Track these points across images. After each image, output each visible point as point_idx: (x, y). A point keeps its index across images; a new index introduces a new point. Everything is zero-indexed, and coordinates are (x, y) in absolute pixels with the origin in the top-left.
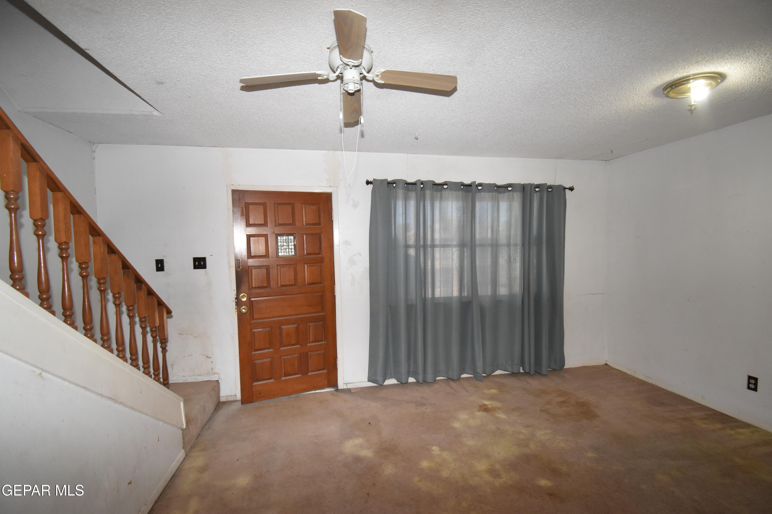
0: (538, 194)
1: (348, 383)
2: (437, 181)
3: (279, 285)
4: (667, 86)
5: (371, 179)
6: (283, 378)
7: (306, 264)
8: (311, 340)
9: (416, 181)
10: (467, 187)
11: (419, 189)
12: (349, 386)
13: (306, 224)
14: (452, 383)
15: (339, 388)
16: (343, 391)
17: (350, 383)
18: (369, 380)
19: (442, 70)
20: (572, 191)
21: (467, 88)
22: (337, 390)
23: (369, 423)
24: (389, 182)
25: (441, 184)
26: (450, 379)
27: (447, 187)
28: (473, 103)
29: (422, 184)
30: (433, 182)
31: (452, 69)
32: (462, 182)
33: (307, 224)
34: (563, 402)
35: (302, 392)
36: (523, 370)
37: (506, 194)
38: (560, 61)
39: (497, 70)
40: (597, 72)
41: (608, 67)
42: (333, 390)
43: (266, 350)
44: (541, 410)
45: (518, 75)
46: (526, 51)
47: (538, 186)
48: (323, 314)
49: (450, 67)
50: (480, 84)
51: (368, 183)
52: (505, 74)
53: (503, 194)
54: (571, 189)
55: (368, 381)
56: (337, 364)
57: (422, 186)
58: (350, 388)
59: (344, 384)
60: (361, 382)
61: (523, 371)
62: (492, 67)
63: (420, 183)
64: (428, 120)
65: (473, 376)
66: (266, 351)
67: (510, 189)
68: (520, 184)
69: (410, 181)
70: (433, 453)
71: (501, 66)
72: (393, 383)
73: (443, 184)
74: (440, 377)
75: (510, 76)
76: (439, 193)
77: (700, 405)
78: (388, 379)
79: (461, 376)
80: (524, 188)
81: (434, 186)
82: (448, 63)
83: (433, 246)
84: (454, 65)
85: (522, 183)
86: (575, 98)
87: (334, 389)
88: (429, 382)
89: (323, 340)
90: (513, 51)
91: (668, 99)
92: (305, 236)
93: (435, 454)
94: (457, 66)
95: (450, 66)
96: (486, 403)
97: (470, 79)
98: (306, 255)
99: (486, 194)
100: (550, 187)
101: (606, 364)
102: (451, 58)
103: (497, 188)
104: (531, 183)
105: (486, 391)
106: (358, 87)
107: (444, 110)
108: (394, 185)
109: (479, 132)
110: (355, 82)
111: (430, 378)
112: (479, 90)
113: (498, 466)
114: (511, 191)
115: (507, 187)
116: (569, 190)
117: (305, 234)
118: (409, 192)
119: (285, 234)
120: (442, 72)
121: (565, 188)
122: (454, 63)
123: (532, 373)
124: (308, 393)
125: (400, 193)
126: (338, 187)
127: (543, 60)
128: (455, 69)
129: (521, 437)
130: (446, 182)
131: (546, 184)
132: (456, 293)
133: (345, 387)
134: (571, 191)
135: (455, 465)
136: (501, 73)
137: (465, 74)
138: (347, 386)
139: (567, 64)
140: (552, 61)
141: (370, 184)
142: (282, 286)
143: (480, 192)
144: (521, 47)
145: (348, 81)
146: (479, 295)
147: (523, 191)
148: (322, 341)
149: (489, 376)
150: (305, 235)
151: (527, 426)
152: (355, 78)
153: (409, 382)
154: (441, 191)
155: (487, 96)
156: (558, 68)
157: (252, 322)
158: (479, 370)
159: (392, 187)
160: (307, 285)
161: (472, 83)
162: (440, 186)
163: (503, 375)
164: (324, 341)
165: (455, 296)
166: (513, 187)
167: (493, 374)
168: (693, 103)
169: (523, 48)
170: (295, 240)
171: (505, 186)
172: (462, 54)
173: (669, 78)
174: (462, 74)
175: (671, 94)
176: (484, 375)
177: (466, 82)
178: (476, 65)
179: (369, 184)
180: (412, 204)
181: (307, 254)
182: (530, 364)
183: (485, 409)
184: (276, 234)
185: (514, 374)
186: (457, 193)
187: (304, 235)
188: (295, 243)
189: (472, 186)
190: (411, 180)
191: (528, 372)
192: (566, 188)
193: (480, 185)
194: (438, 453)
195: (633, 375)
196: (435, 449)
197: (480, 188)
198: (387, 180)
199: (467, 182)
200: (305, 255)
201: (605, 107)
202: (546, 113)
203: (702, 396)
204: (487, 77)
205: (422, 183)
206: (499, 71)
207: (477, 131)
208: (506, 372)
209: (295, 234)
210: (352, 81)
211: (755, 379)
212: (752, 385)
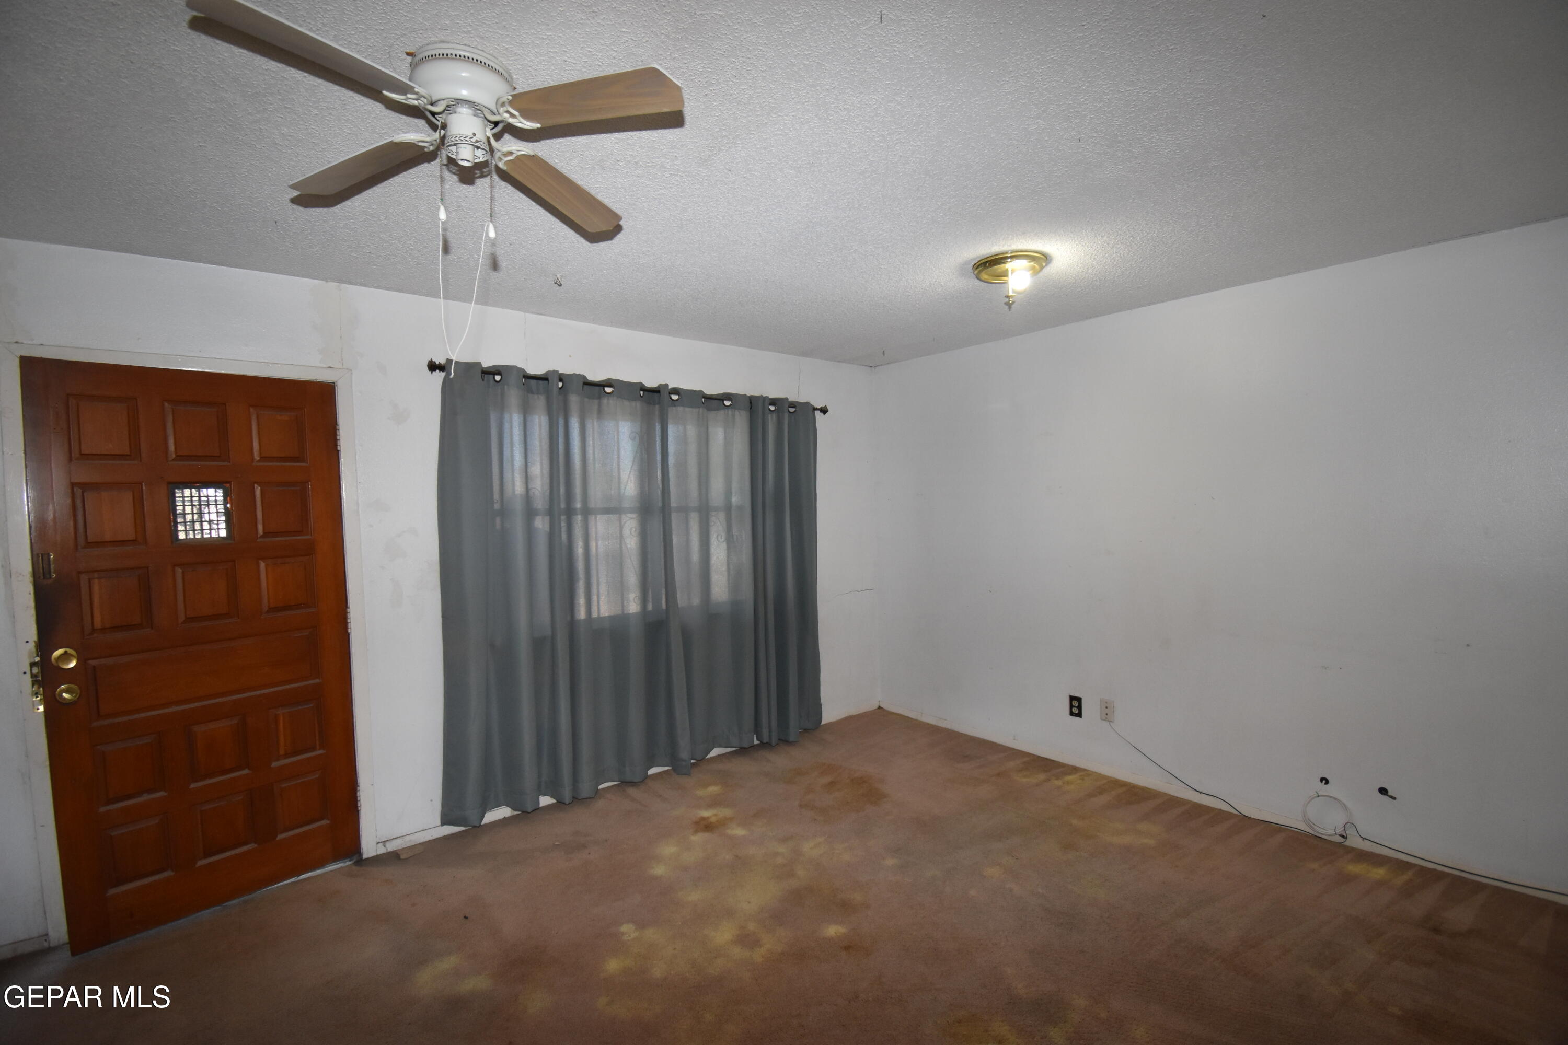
0: (774, 415)
1: (388, 840)
2: (591, 377)
3: (182, 618)
4: (980, 261)
5: (440, 360)
6: (201, 863)
7: (263, 559)
8: (282, 752)
9: (548, 373)
10: (651, 394)
11: (555, 391)
12: (391, 847)
13: (261, 457)
14: (631, 791)
15: (365, 856)
16: (377, 860)
17: (394, 837)
18: (445, 821)
19: (648, 161)
20: (826, 415)
21: (686, 205)
22: (361, 862)
23: (466, 918)
24: (484, 370)
25: (598, 383)
26: (626, 783)
27: (613, 392)
28: (689, 235)
29: (561, 380)
30: (584, 377)
31: (669, 164)
32: (641, 383)
33: (263, 459)
34: (832, 784)
35: (260, 888)
36: (758, 740)
37: (721, 413)
38: (849, 193)
39: (748, 185)
40: (896, 222)
41: (913, 218)
42: (348, 863)
43: (145, 795)
44: (801, 806)
45: (780, 200)
46: (804, 163)
47: (773, 402)
48: (317, 681)
49: (666, 158)
50: (712, 203)
51: (433, 367)
52: (759, 194)
53: (716, 412)
54: (824, 411)
55: (443, 824)
56: (359, 798)
57: (560, 385)
58: (395, 849)
59: (378, 843)
60: (423, 830)
61: (759, 742)
62: (741, 177)
63: (556, 378)
64: (591, 249)
65: (671, 768)
66: (146, 797)
67: (727, 403)
68: (745, 395)
69: (532, 370)
70: (625, 938)
71: (756, 179)
72: (501, 817)
73: (604, 383)
74: (605, 782)
75: (766, 199)
76: (596, 401)
77: (1014, 749)
78: (490, 810)
79: (647, 773)
80: (751, 403)
81: (585, 386)
82: (665, 150)
83: (587, 512)
84: (676, 156)
85: (748, 394)
86: (854, 258)
87: (350, 861)
88: (584, 797)
89: (318, 747)
90: (784, 157)
91: (978, 281)
92: (259, 488)
93: (628, 940)
94: (681, 160)
95: (666, 156)
96: (706, 814)
97: (697, 190)
98: (262, 537)
99: (687, 409)
100: (793, 405)
101: (880, 708)
102: (673, 142)
103: (704, 400)
104: (764, 396)
105: (701, 792)
106: (479, 158)
107: (631, 236)
108: (498, 378)
109: (685, 289)
110: (478, 144)
111: (585, 789)
112: (706, 213)
113: (752, 926)
114: (730, 407)
115: (723, 400)
116: (821, 412)
117: (259, 484)
118: (530, 395)
119: (197, 483)
120: (649, 165)
121: (815, 409)
122: (676, 153)
123: (773, 744)
124: (283, 885)
125: (513, 396)
126: (351, 370)
127: (826, 185)
128: (675, 164)
129: (780, 860)
130: (609, 379)
131: (787, 399)
132: (633, 607)
133: (381, 850)
134: (823, 415)
135: (675, 949)
136: (754, 191)
137: (690, 179)
138: (385, 846)
139: (858, 200)
140: (838, 190)
141: (438, 371)
142: (189, 620)
143: (675, 406)
144: (797, 154)
145: (457, 139)
146: (679, 606)
147: (751, 408)
148: (313, 749)
149: (701, 760)
150: (259, 486)
151: (784, 840)
152: (477, 135)
153: (540, 806)
154: (599, 398)
155: (717, 226)
156: (845, 204)
157: (95, 724)
158: (684, 754)
159: (492, 382)
160: (268, 612)
161: (699, 197)
162: (597, 388)
163: (723, 755)
164: (320, 749)
165: (634, 612)
166: (733, 401)
167: (709, 756)
168: (1011, 294)
169: (801, 157)
170: (229, 498)
171: (719, 397)
172: (697, 141)
173: (985, 250)
174: (684, 177)
175: (984, 276)
176: (692, 761)
177: (688, 193)
178: (714, 167)
179: (435, 371)
180: (540, 423)
181: (266, 534)
182: (770, 727)
183: (706, 826)
184: (169, 483)
185: (743, 751)
186: (633, 404)
187: (256, 485)
188: (229, 506)
189: (661, 392)
190: (535, 368)
191: (767, 743)
192: (817, 409)
193: (676, 391)
194: (633, 935)
195: (919, 718)
196: (628, 930)
197: (675, 397)
198: (479, 364)
199: (651, 383)
200: (259, 536)
201: (892, 279)
202: (806, 276)
203: (1014, 736)
204: (728, 193)
205: (561, 378)
206: (750, 188)
207: (682, 287)
208: (729, 750)
209: (230, 483)
210: (472, 142)
211: (1079, 700)
212: (1076, 708)
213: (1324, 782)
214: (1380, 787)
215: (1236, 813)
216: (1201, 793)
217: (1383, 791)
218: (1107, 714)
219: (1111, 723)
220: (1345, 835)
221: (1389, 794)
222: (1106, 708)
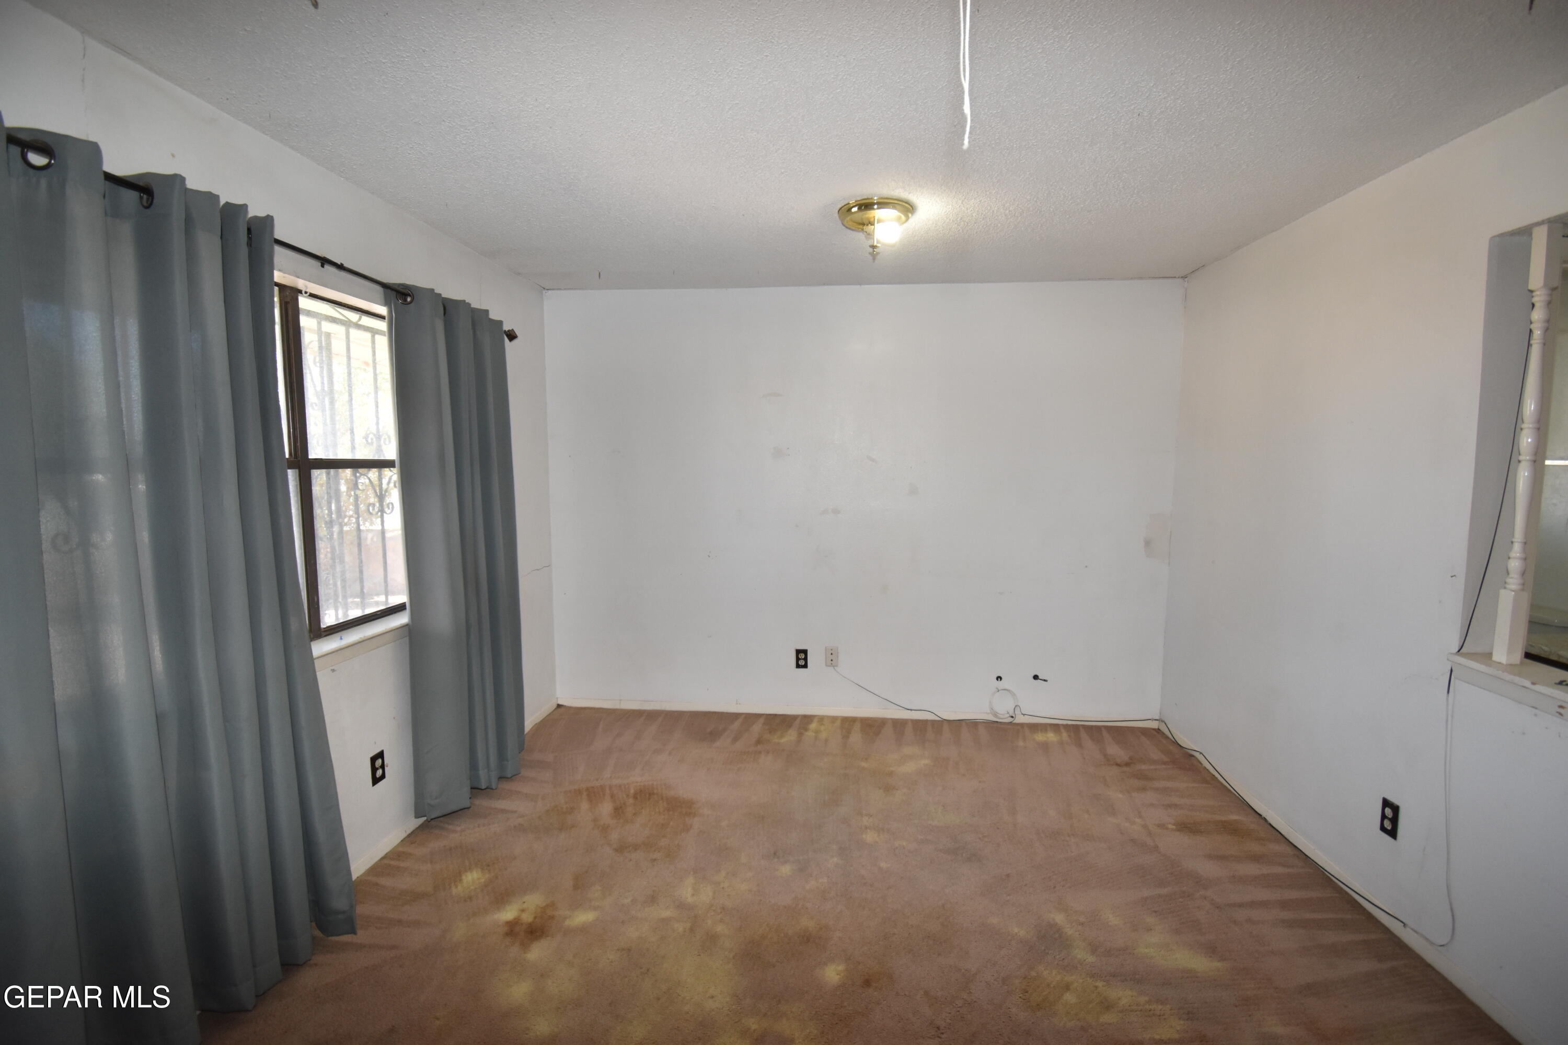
34: (619, 811)
44: (617, 850)
54: (511, 336)
96: (505, 915)
101: (560, 706)
116: (507, 337)
121: (503, 332)
168: (876, 245)
183: (527, 932)
192: (505, 332)
211: (805, 652)
212: (802, 661)
213: (999, 679)
214: (1033, 675)
215: (940, 719)
216: (911, 710)
217: (1036, 677)
218: (832, 660)
219: (835, 668)
220: (1014, 716)
221: (1040, 678)
222: (832, 654)
